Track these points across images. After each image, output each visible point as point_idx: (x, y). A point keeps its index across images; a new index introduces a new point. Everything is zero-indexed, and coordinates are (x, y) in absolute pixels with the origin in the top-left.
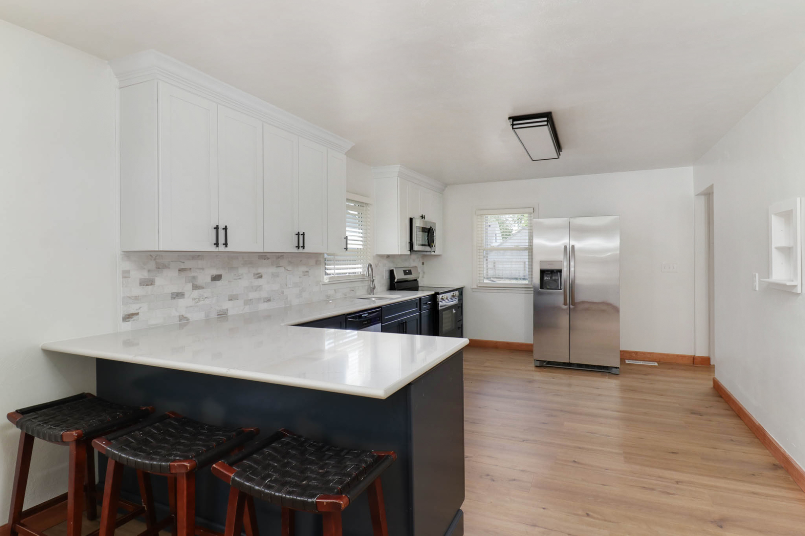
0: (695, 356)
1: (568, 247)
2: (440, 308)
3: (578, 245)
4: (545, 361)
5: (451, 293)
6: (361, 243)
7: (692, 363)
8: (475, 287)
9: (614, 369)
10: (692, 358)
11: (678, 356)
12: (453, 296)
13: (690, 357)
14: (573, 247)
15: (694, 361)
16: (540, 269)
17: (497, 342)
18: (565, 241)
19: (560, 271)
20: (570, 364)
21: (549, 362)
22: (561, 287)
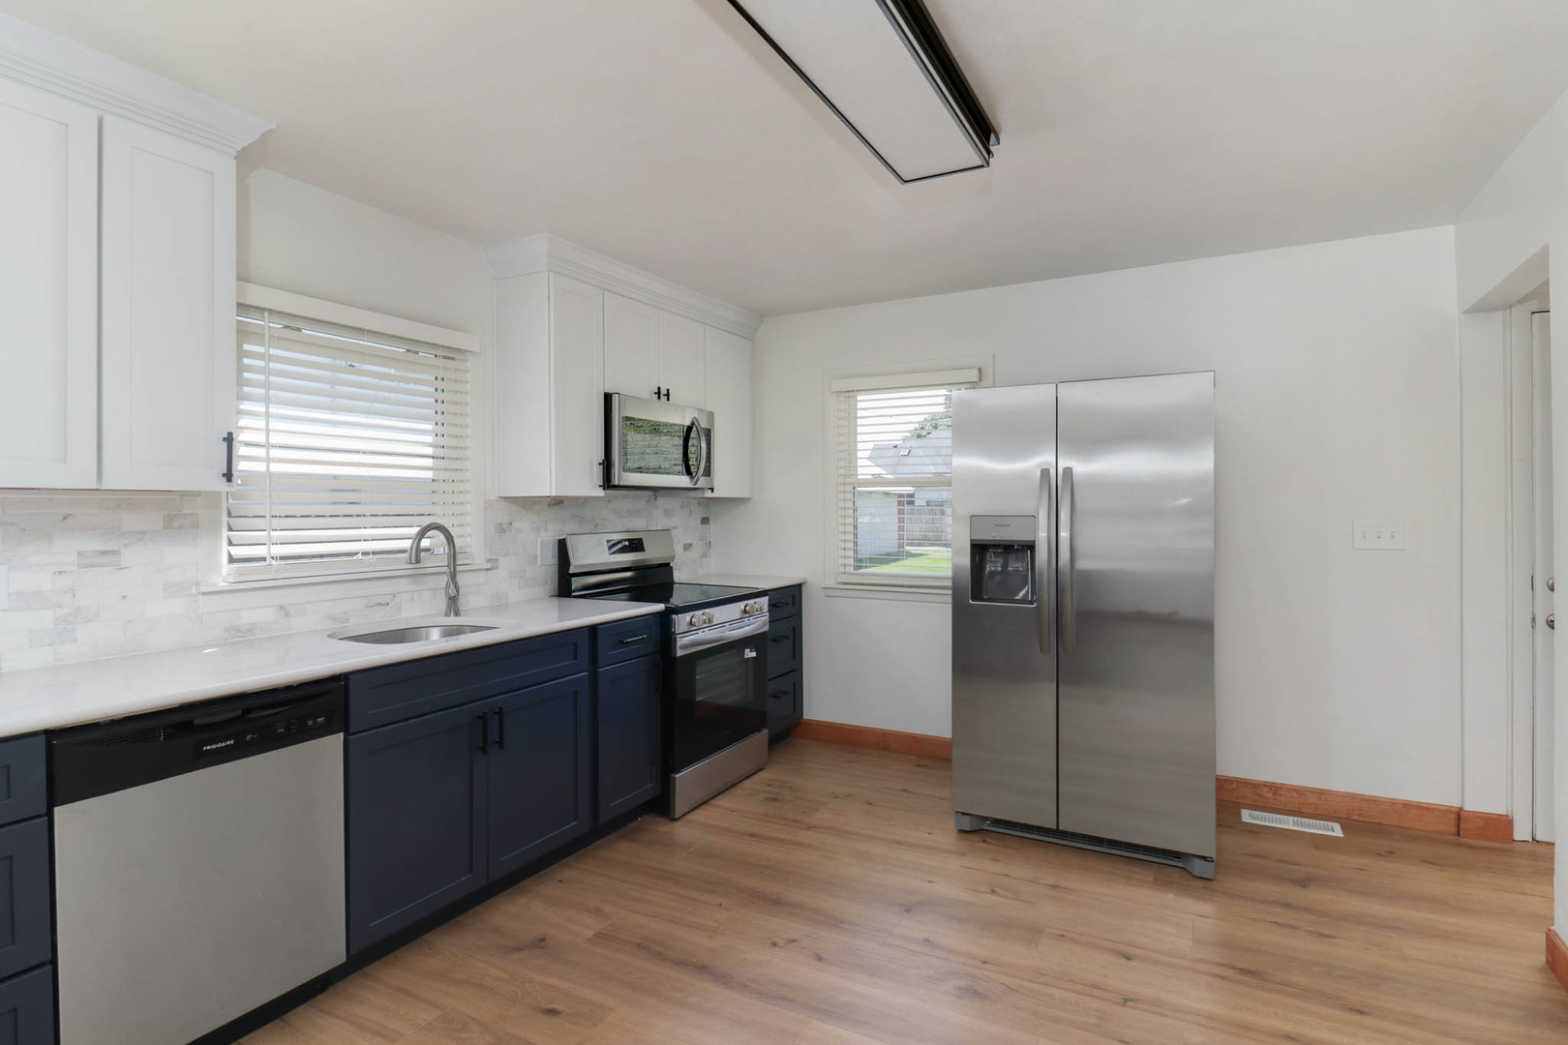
0: (1461, 809)
1: (1053, 472)
2: (680, 653)
3: (1081, 468)
4: (987, 818)
5: (742, 605)
6: (429, 462)
7: (1454, 829)
8: (830, 582)
9: (1198, 862)
10: (1454, 816)
11: (1407, 806)
12: (745, 611)
13: (1446, 811)
14: (1068, 471)
15: (1458, 826)
16: (971, 540)
17: (885, 734)
18: (1047, 458)
19: (1030, 547)
20: (1058, 833)
21: (997, 822)
22: (1032, 597)
